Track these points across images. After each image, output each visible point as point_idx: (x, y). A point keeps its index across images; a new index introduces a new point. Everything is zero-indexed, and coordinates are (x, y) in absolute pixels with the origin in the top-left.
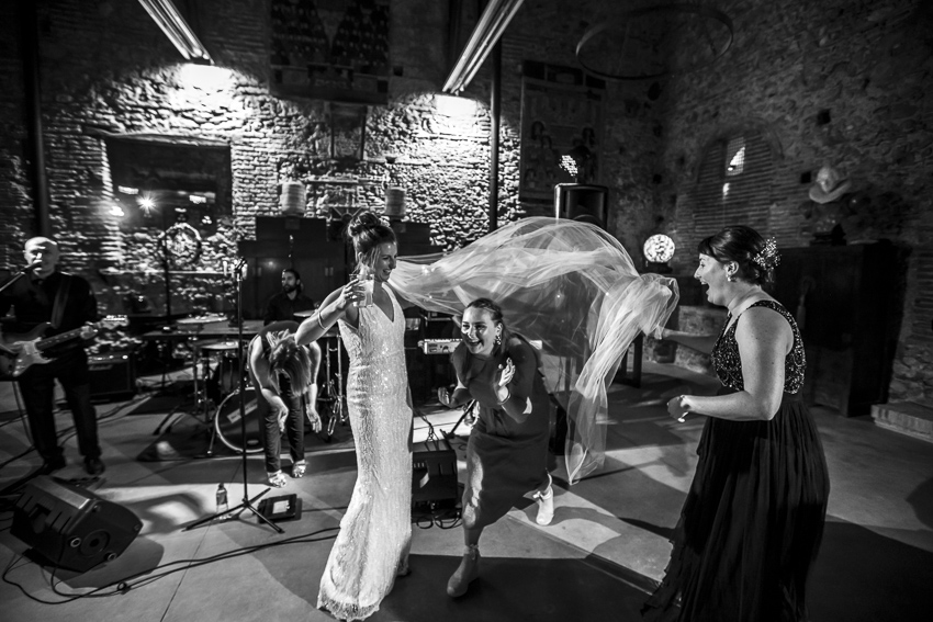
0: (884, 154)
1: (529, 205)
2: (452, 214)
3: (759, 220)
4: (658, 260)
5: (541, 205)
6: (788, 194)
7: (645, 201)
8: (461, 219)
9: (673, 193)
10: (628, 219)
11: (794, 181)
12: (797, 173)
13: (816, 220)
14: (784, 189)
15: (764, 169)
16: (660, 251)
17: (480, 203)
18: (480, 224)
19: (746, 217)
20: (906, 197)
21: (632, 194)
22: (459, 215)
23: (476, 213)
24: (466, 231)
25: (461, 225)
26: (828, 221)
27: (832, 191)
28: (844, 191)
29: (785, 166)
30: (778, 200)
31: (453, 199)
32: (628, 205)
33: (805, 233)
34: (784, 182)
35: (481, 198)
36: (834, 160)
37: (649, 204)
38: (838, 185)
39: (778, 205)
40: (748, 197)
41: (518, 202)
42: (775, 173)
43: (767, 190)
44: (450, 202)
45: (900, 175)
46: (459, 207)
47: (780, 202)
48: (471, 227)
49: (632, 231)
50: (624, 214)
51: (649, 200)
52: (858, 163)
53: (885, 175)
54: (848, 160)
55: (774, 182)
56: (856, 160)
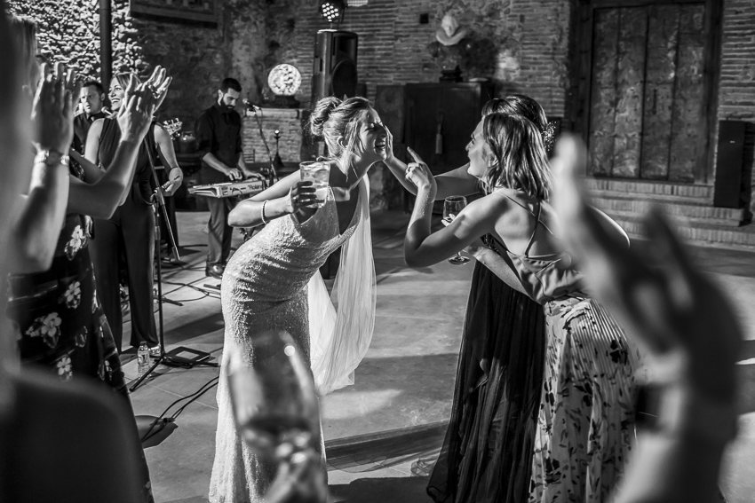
0: (480, 8)
1: (140, 22)
2: (48, 29)
3: (386, 54)
4: (287, 93)
5: (154, 23)
6: (410, 31)
7: (258, 23)
8: (59, 37)
9: (290, 17)
10: (243, 44)
11: (414, 22)
12: (416, 13)
13: (443, 60)
14: (406, 27)
15: (387, 5)
16: (289, 82)
17: (83, 16)
18: (84, 45)
19: (373, 50)
20: (496, 44)
21: (245, 14)
22: (57, 32)
23: (79, 30)
24: (67, 54)
25: (60, 46)
26: (452, 61)
27: (453, 36)
28: (462, 37)
29: (406, 6)
30: (402, 36)
31: (47, 9)
32: (243, 27)
33: (426, 69)
34: (407, 20)
35: (82, 9)
36: (445, 6)
37: (262, 26)
38: (457, 31)
39: (402, 41)
40: (374, 31)
41: (127, 18)
42: (397, 11)
43: (391, 26)
44: (43, 12)
45: (491, 26)
46: (56, 21)
47: (403, 39)
48: (73, 49)
49: (247, 58)
50: (238, 38)
51: (261, 22)
52: (463, 12)
53: (482, 25)
54: (456, 8)
55: (397, 20)
56: (461, 9)
